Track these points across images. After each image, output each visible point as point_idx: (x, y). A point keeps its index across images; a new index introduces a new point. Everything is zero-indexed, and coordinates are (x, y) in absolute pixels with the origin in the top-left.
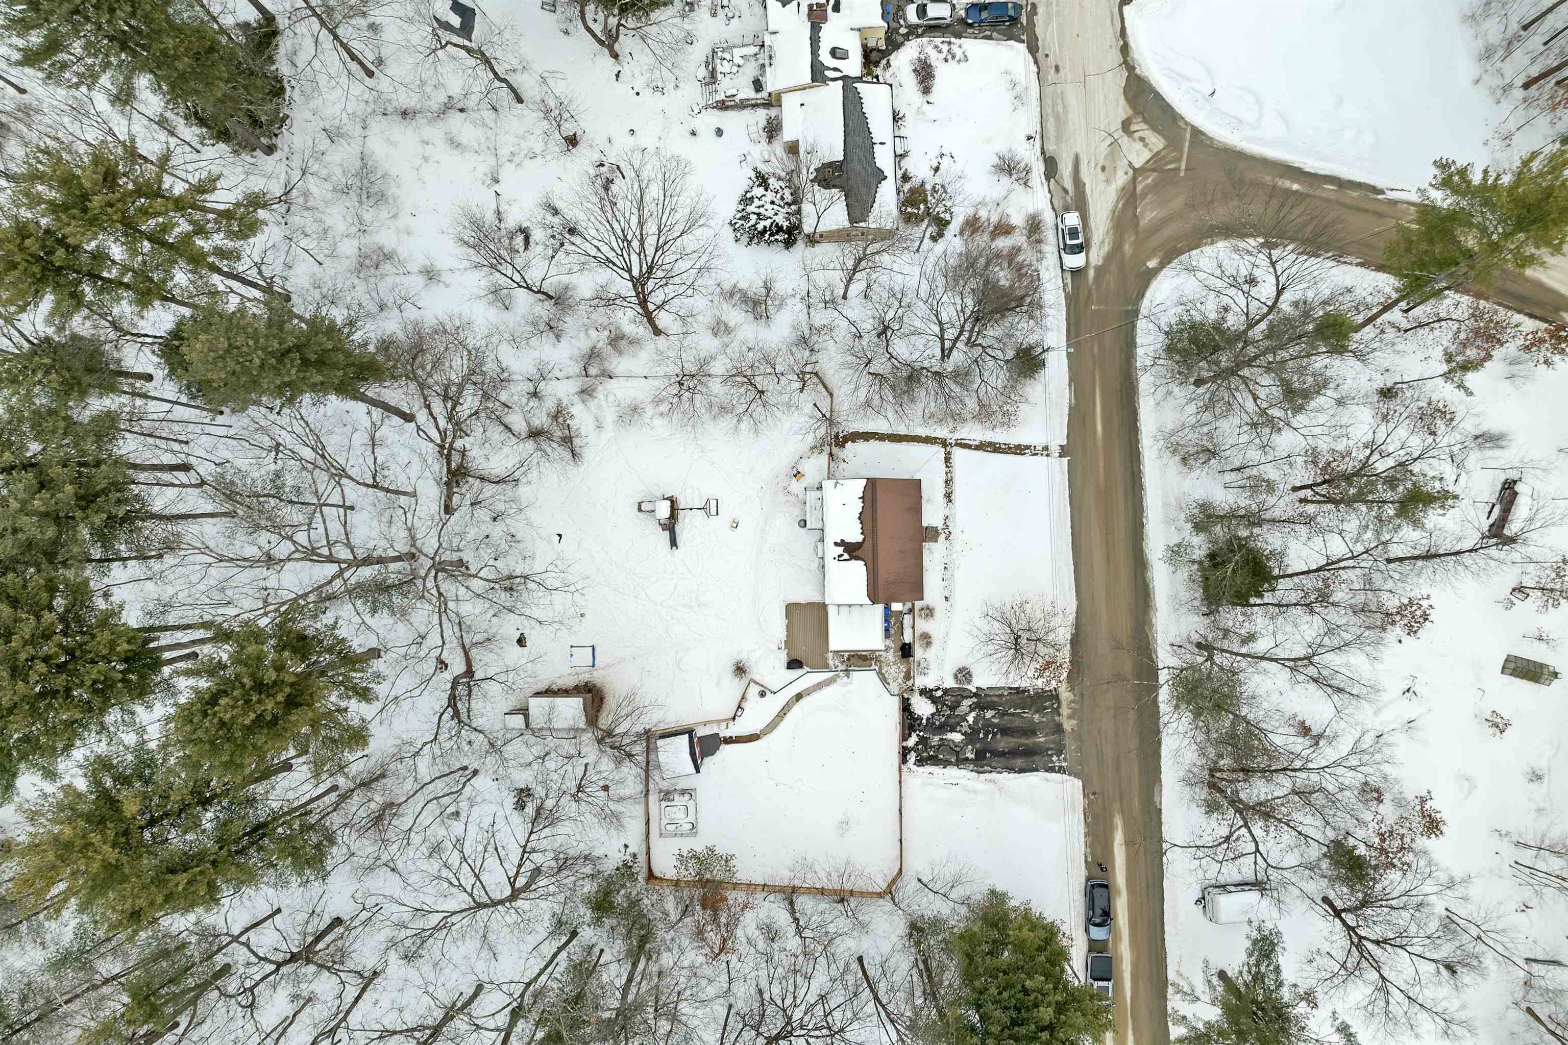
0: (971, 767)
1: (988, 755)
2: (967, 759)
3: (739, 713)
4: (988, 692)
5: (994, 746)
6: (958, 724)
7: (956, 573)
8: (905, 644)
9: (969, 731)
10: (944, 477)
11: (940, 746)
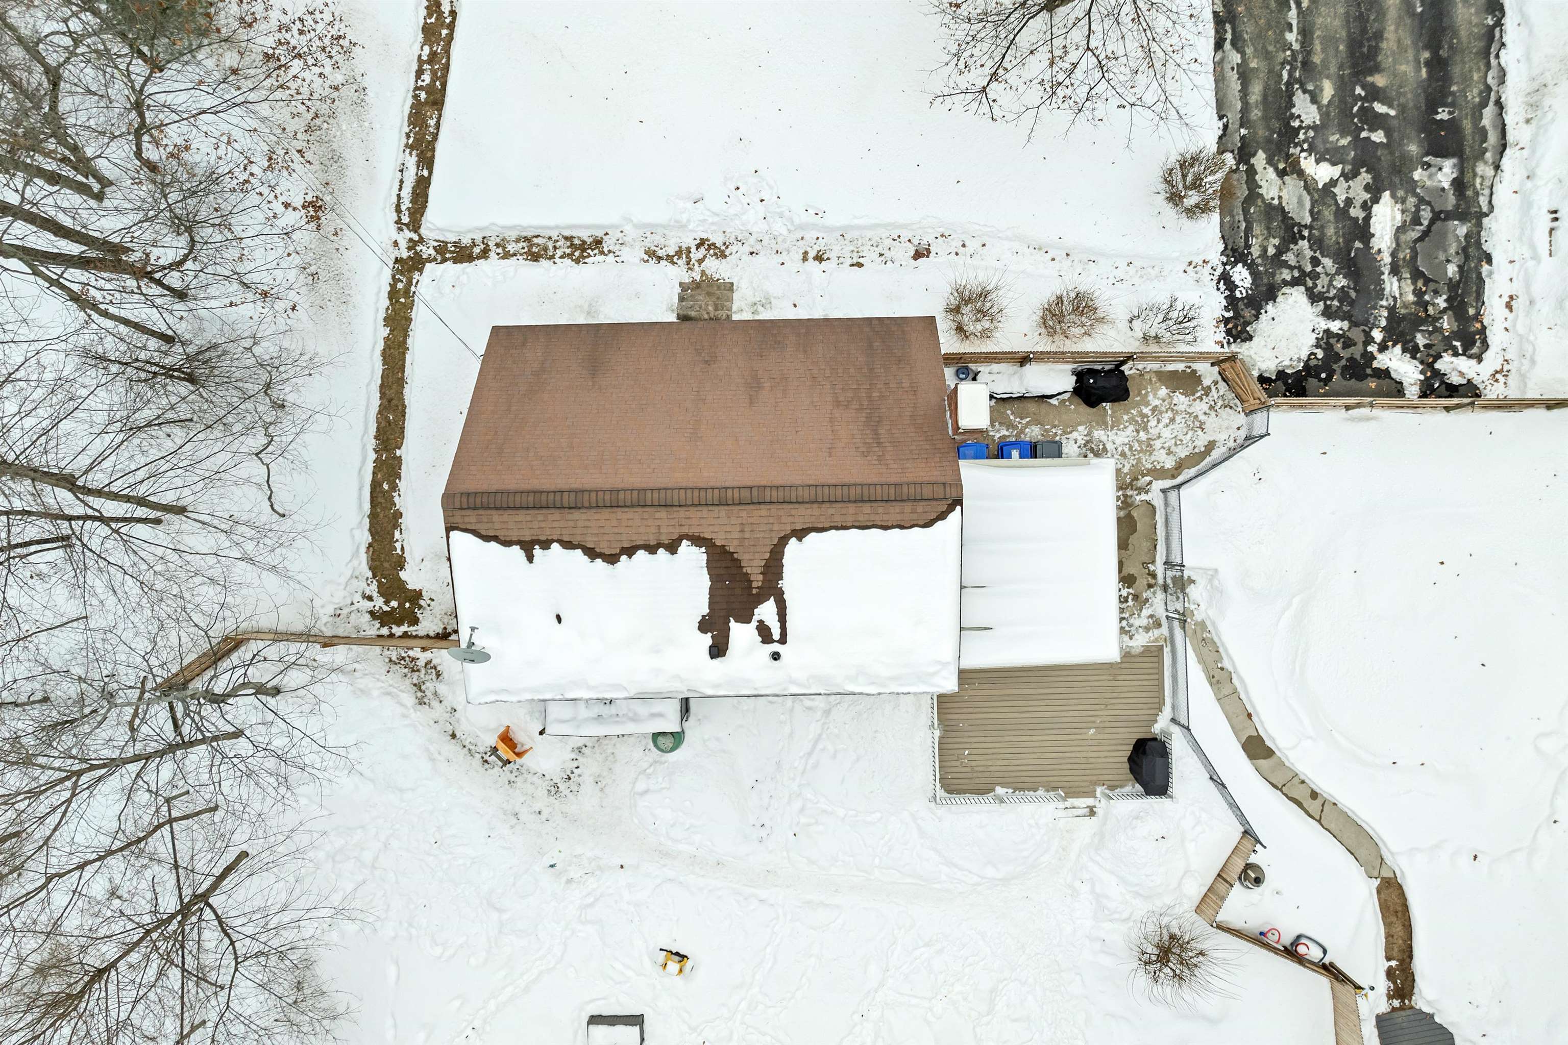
0: (1484, 169)
1: (1443, 115)
2: (1459, 184)
3: (1315, 954)
4: (1234, 116)
5: (1410, 95)
6: (1342, 213)
7: (835, 219)
8: (1077, 391)
9: (1365, 177)
10: (520, 268)
11: (1417, 275)
